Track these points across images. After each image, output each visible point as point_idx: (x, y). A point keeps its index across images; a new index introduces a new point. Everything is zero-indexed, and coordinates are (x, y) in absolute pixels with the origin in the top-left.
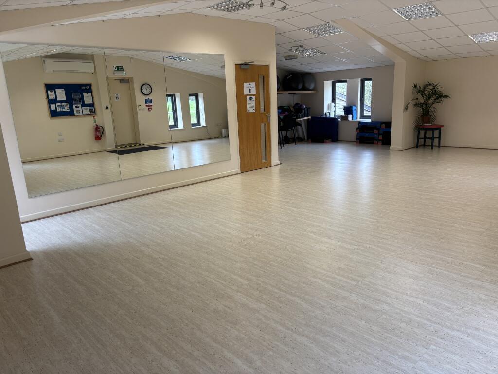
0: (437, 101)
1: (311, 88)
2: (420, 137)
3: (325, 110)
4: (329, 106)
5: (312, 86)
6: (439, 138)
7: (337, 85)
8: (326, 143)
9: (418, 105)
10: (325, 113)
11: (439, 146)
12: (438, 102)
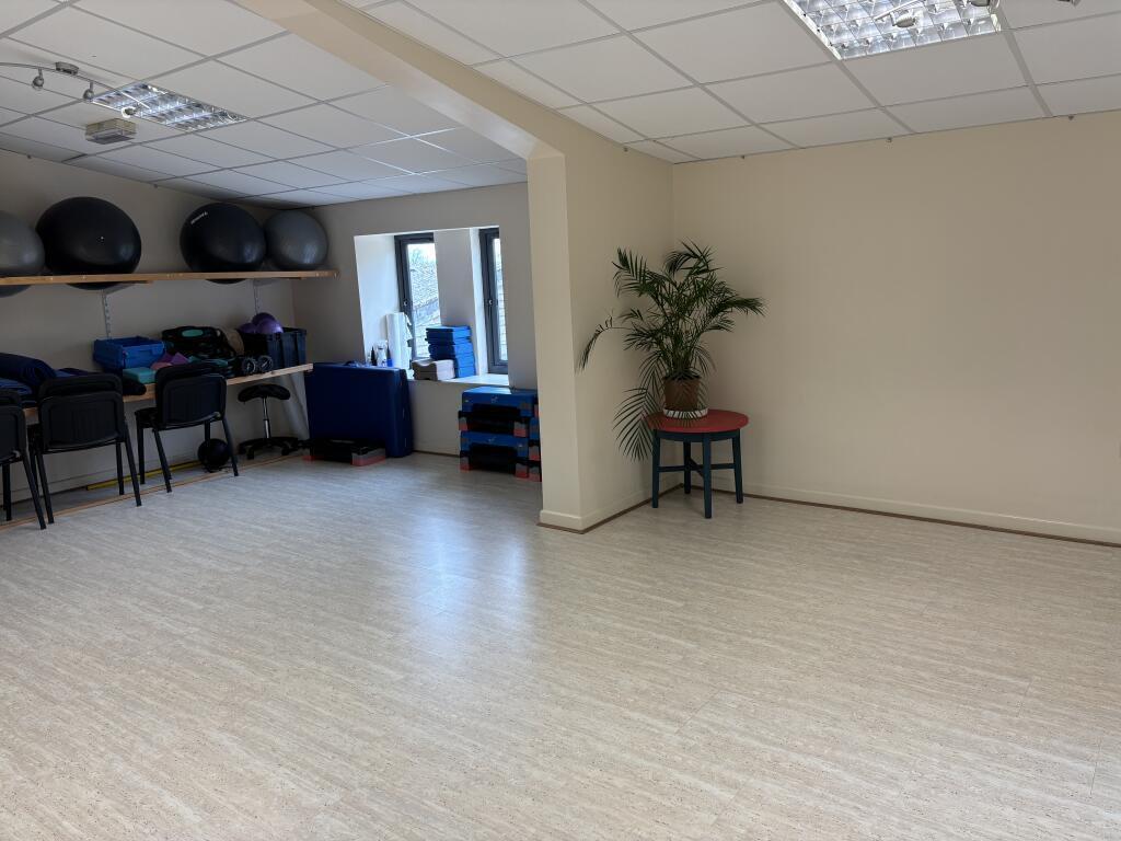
0: (715, 321)
1: (307, 261)
2: (662, 465)
3: (371, 339)
4: (387, 325)
5: (310, 254)
6: (736, 466)
7: (412, 248)
8: (358, 465)
9: (643, 337)
10: (368, 350)
11: (739, 496)
12: (718, 328)
